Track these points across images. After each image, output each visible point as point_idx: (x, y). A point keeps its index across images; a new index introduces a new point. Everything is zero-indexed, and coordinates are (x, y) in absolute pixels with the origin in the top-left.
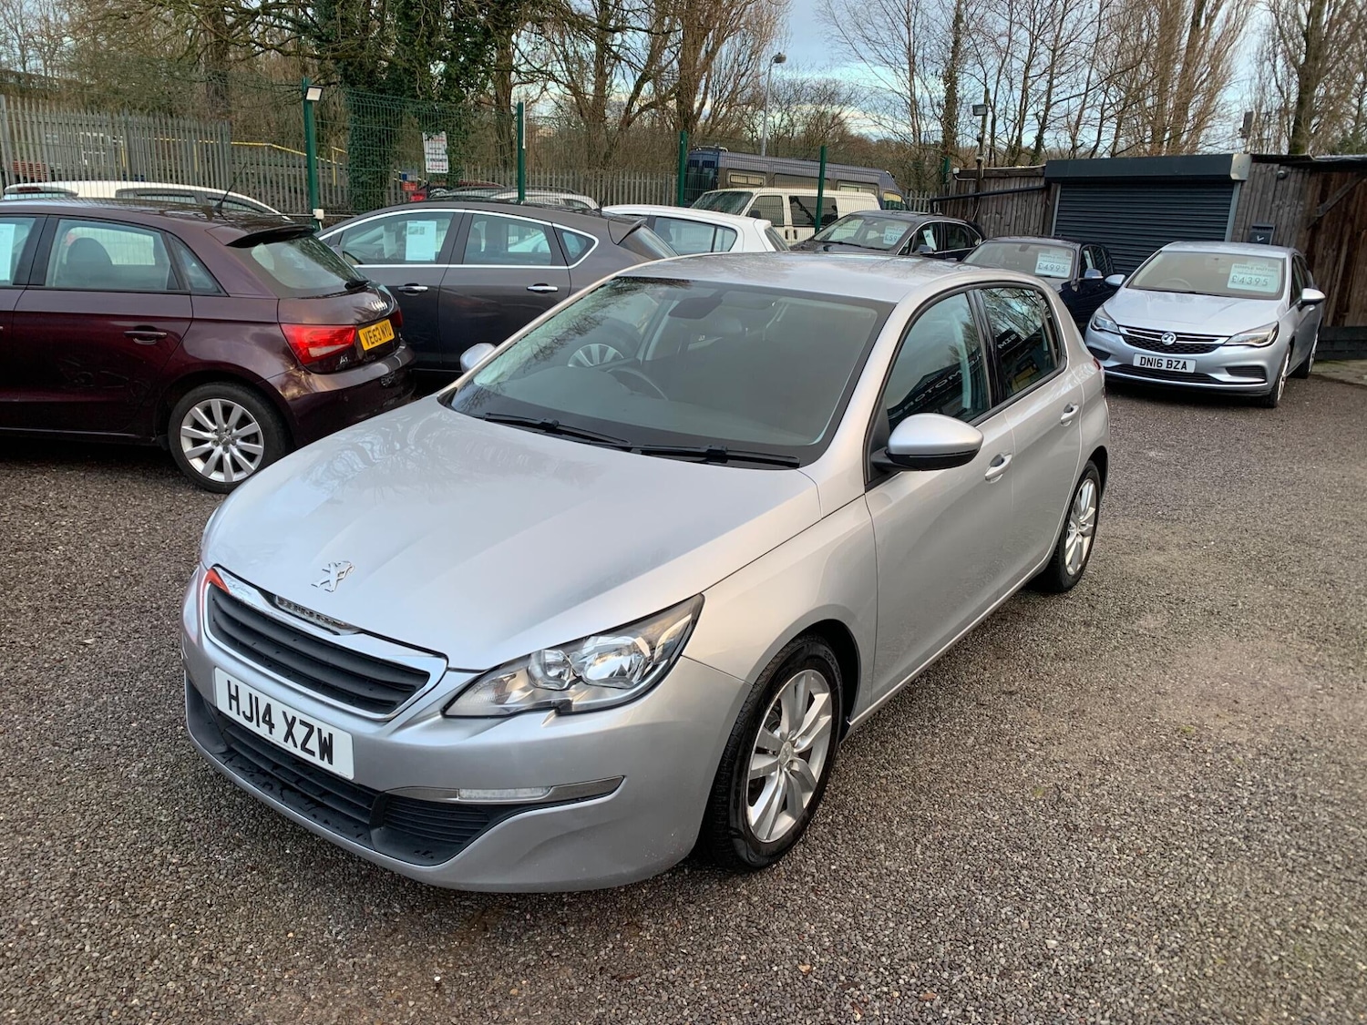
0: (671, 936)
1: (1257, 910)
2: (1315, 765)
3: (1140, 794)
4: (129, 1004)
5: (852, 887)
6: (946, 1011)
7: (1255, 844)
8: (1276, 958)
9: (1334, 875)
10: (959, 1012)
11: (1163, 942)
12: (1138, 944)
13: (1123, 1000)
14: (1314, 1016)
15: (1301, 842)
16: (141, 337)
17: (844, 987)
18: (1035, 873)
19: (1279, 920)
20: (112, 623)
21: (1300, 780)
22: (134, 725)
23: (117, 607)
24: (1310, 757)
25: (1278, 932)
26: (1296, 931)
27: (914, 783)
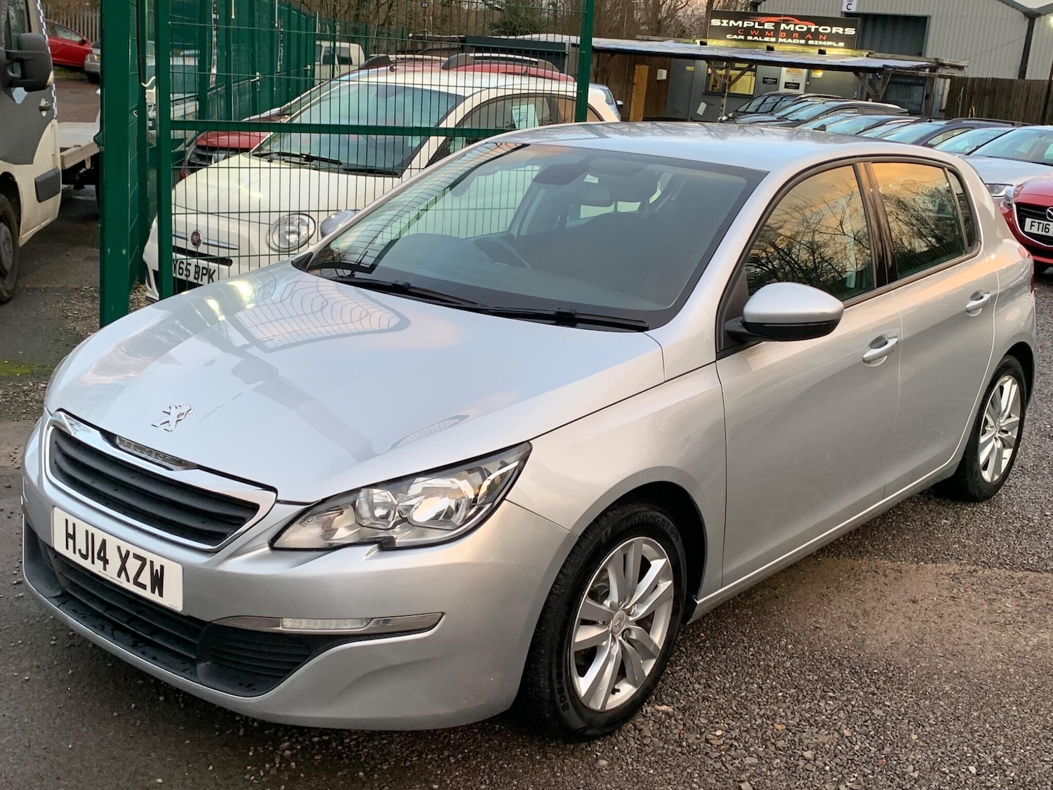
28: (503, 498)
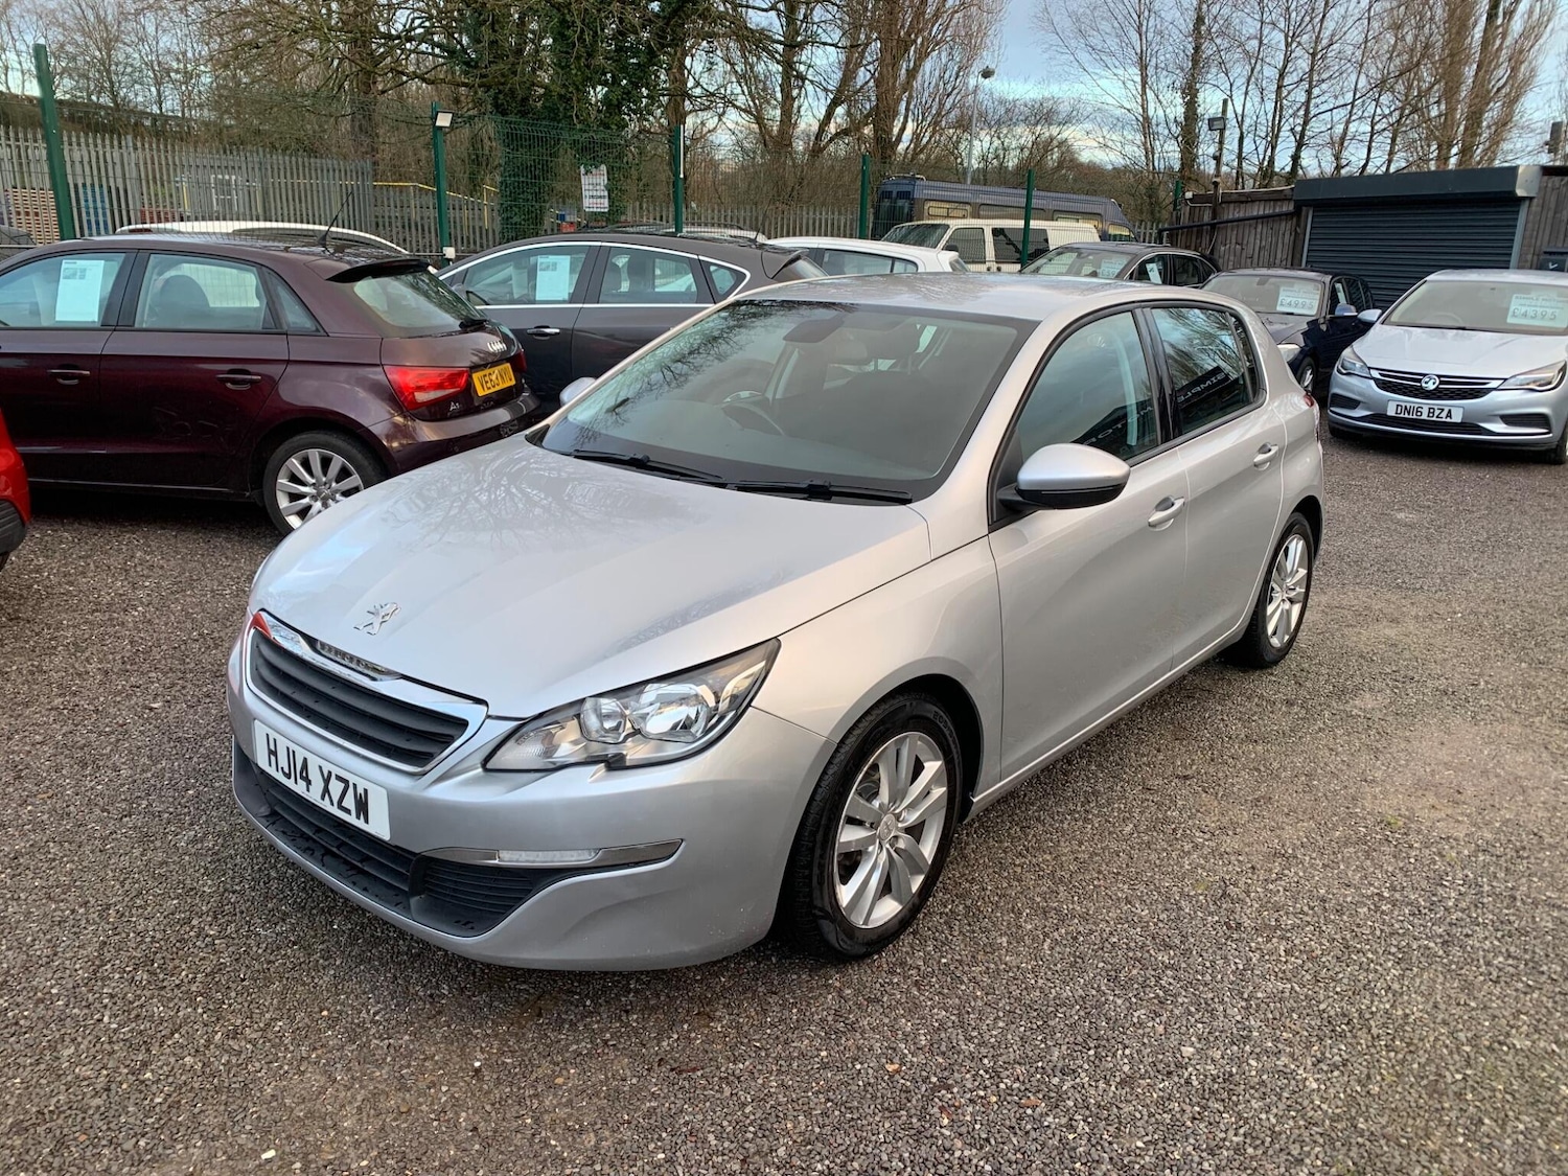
0: (746, 1028)
1: (1445, 1023)
2: (1546, 864)
3: (1322, 891)
4: (141, 1077)
5: (962, 982)
6: (1050, 1119)
7: (1455, 950)
8: (1459, 1077)
9: (1548, 987)
10: (1064, 1121)
11: (1323, 1054)
12: (1292, 1055)
13: (1263, 1116)
14: (1496, 1143)
15: (1512, 949)
16: (234, 382)
17: (935, 1089)
18: (1181, 974)
19: (1469, 1035)
20: (184, 688)
21: (1524, 880)
22: (191, 792)
23: (191, 671)
24: (1541, 855)
25: (1468, 1049)
26: (1490, 1048)
27: (1053, 872)
28: (749, 705)
